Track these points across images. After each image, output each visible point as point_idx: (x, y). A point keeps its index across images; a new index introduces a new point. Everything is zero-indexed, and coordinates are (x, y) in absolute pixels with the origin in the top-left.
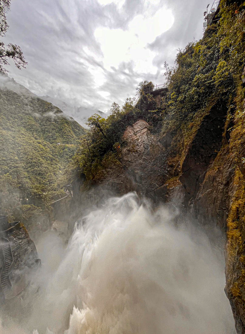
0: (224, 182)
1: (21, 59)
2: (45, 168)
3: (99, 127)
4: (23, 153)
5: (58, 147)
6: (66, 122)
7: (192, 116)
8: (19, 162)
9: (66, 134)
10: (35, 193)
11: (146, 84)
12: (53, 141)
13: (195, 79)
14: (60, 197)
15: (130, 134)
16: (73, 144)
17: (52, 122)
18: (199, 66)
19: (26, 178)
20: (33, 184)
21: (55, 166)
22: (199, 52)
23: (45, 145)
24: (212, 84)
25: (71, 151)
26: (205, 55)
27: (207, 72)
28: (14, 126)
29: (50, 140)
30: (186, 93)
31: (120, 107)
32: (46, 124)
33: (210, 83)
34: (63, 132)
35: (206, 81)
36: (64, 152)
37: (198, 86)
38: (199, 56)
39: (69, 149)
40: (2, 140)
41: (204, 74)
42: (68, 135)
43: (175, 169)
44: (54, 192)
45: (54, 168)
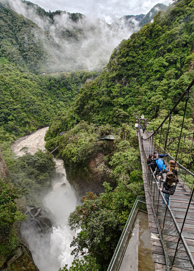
8: (16, 104)
9: (48, 60)
12: (38, 71)
21: (46, 101)
25: (57, 82)
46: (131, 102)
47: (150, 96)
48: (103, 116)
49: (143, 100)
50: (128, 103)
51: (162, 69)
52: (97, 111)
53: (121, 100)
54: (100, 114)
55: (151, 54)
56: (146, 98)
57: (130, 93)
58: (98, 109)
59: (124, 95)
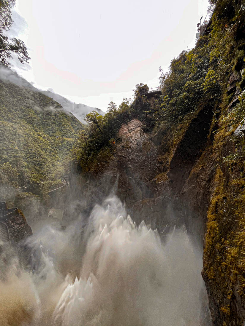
0: (207, 179)
1: (24, 53)
2: (44, 159)
3: (96, 123)
4: (23, 144)
5: (57, 140)
6: (66, 117)
7: (182, 118)
8: (19, 153)
9: (65, 128)
10: (33, 182)
11: (142, 86)
12: (53, 134)
13: (186, 85)
14: (57, 187)
15: (125, 132)
16: (71, 138)
17: (52, 116)
18: (190, 73)
19: (25, 167)
20: (32, 173)
21: (53, 158)
22: (191, 60)
23: (45, 137)
24: (201, 90)
25: (69, 145)
26: (196, 63)
27: (198, 79)
28: (15, 117)
29: (49, 133)
30: (177, 97)
31: (116, 106)
32: (46, 118)
33: (199, 89)
34: (63, 126)
35: (196, 87)
36: (62, 145)
37: (188, 91)
38: (191, 63)
39: (68, 143)
40: (3, 131)
41: (194, 80)
42: (67, 130)
43: (164, 165)
44: (51, 182)
45: (53, 160)
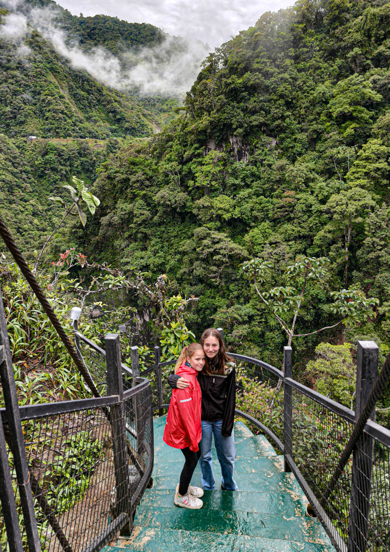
5: (29, 147)
46: (259, 211)
47: (326, 194)
48: (161, 254)
49: (299, 207)
50: (249, 214)
51: (362, 112)
52: (139, 235)
53: (222, 202)
54: (149, 248)
55: (323, 72)
56: (311, 199)
57: (254, 184)
58: (144, 230)
59: (236, 188)
